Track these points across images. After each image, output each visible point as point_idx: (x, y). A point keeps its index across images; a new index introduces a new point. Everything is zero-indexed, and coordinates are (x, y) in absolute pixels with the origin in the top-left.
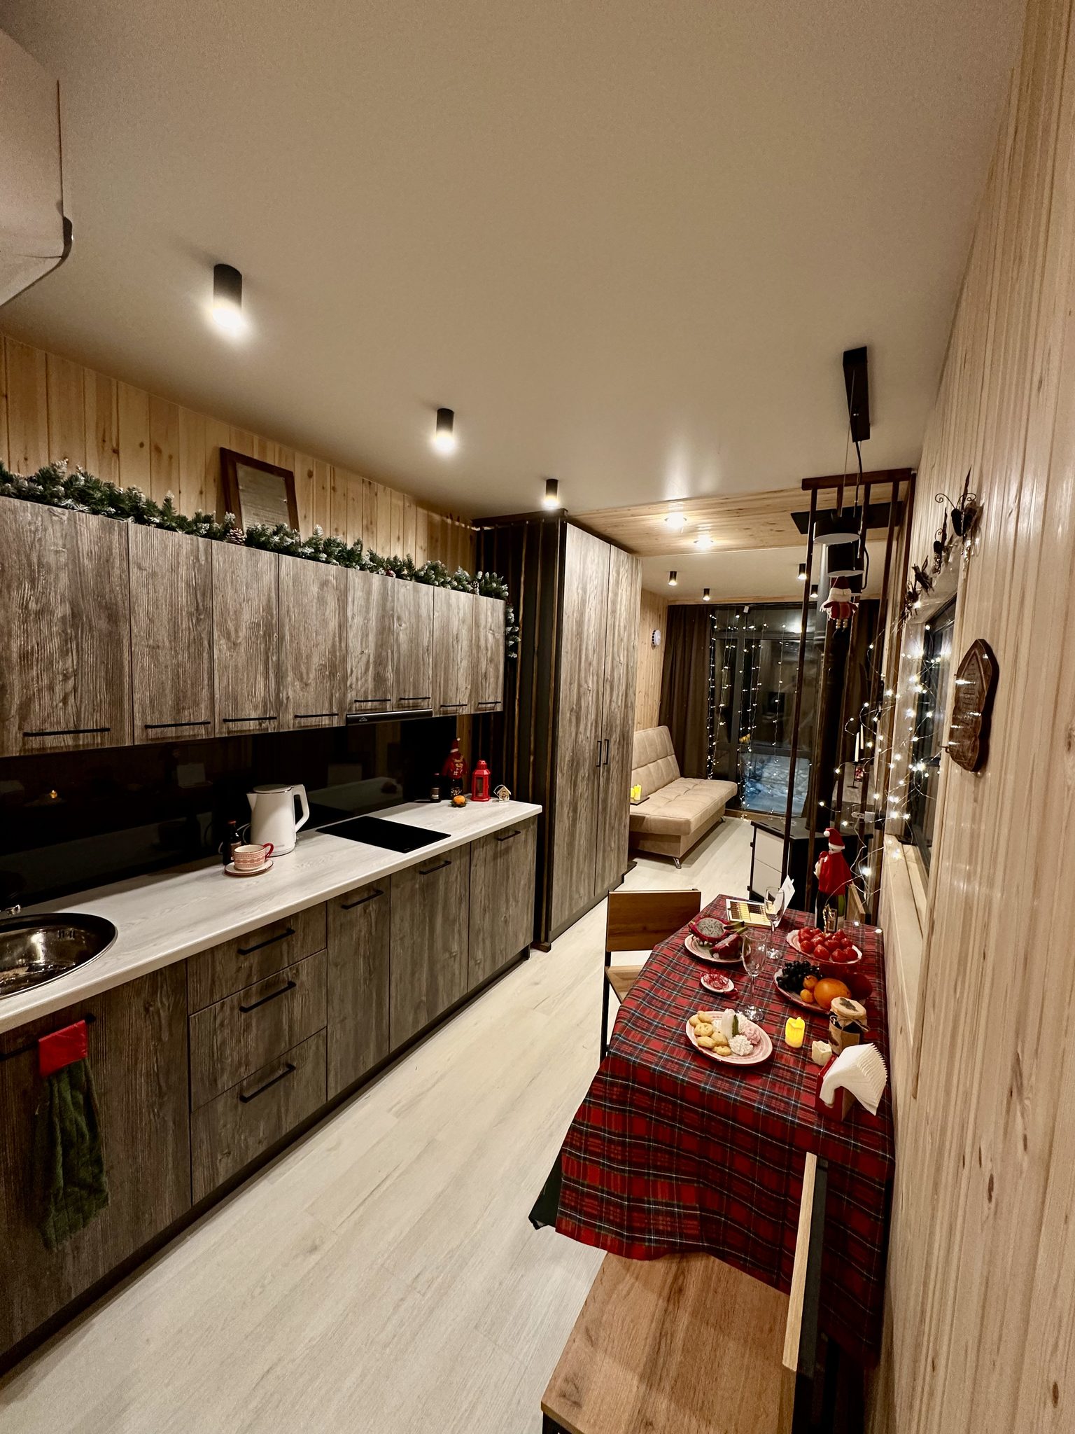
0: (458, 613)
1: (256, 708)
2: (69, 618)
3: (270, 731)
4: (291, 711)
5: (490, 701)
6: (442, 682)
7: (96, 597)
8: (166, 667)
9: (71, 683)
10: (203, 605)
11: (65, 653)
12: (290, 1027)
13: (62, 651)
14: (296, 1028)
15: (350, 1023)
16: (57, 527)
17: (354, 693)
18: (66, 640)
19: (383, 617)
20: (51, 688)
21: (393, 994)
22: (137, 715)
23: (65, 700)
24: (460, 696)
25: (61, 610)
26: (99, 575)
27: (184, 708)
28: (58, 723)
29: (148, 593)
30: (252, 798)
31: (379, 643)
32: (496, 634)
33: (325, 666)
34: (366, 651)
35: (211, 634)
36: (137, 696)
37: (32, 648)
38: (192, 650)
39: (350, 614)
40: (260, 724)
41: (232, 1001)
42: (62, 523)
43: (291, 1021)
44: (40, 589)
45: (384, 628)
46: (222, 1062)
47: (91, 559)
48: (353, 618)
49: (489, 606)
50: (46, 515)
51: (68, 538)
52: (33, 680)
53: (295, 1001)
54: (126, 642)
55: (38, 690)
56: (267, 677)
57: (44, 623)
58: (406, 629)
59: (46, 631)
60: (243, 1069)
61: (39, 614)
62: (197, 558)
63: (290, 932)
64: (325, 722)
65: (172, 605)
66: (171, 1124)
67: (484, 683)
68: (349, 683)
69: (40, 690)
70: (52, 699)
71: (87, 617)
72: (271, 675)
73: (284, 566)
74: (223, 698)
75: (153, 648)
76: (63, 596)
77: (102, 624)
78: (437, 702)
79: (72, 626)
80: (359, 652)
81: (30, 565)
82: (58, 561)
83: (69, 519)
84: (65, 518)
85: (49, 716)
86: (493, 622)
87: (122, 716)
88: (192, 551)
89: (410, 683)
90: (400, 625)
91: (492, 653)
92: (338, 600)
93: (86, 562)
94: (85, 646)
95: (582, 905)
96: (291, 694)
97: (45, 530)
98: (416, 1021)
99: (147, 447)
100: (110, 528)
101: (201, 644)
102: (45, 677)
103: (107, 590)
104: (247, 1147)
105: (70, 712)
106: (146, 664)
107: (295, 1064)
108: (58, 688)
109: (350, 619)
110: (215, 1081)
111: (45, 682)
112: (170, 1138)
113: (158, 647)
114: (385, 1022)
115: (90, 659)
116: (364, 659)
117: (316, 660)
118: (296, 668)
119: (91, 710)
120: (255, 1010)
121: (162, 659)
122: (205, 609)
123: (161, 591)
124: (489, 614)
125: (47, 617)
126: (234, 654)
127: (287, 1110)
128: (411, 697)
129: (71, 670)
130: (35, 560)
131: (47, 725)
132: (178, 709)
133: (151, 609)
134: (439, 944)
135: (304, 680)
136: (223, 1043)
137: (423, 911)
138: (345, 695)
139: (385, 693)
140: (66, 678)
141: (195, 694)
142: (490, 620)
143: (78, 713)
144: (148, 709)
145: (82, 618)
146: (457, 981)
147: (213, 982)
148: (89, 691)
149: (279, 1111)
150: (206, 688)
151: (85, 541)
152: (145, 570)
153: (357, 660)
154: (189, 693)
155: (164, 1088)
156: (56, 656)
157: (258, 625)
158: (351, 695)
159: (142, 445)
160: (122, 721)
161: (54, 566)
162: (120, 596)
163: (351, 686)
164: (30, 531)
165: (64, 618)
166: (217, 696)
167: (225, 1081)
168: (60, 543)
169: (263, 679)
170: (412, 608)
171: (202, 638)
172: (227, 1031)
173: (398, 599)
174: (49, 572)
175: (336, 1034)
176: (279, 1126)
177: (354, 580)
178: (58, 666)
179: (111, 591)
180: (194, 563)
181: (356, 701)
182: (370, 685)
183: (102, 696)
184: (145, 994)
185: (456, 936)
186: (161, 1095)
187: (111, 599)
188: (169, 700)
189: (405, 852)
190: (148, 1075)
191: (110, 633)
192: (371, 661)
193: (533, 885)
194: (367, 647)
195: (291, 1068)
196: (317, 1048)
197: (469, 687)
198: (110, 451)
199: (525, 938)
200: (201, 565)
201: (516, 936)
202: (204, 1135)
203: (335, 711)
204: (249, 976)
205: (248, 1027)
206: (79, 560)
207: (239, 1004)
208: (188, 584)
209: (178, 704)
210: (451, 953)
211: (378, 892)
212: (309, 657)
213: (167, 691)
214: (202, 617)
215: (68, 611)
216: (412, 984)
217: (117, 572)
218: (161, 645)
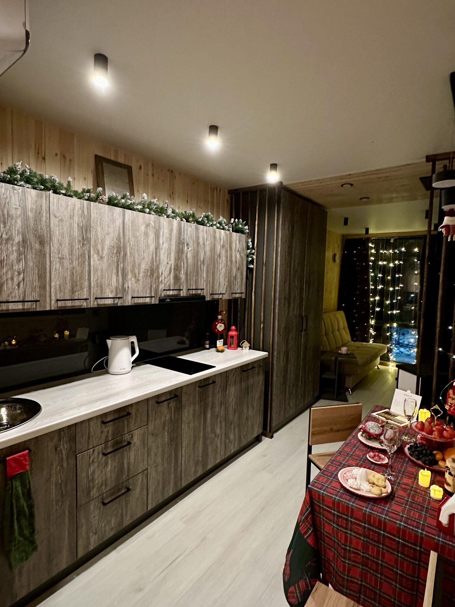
0: (220, 242)
1: (112, 292)
2: (21, 243)
3: (119, 305)
4: (130, 294)
5: (238, 292)
6: (211, 281)
7: (34, 232)
8: (67, 269)
9: (22, 276)
10: (86, 236)
11: (19, 261)
12: (128, 468)
13: (17, 260)
14: (131, 467)
15: (160, 468)
16: (16, 196)
17: (163, 286)
18: (20, 254)
19: (179, 243)
20: (12, 279)
21: (184, 454)
22: (53, 294)
23: (19, 285)
24: (221, 289)
25: (18, 239)
26: (35, 220)
27: (76, 291)
28: (15, 297)
29: (59, 230)
30: (109, 342)
31: (177, 258)
32: (242, 254)
33: (148, 270)
34: (170, 263)
35: (89, 252)
36: (53, 284)
37: (4, 258)
38: (80, 260)
39: (161, 242)
40: (114, 301)
41: (98, 449)
42: (18, 193)
43: (129, 464)
44: (8, 228)
45: (179, 250)
46: (93, 482)
47: (32, 212)
48: (163, 244)
49: (238, 238)
50: (11, 190)
51: (21, 201)
52: (4, 274)
53: (131, 453)
54: (48, 255)
55: (6, 280)
56: (117, 276)
57: (9, 246)
58: (191, 250)
59: (10, 249)
60: (104, 487)
61: (7, 240)
62: (83, 211)
63: (129, 414)
64: (148, 300)
65: (71, 236)
66: (67, 513)
67: (234, 282)
68: (160, 280)
69: (7, 280)
70: (12, 285)
71: (30, 242)
72: (120, 274)
73: (127, 215)
74: (95, 286)
75: (61, 259)
76: (18, 231)
77: (37, 246)
78: (208, 292)
79: (22, 247)
80: (166, 263)
81: (4, 215)
82: (17, 213)
83: (22, 192)
84: (20, 191)
85: (11, 293)
86: (239, 247)
87: (45, 295)
88: (81, 208)
89: (193, 280)
90: (188, 248)
91: (239, 265)
92: (155, 234)
93: (30, 213)
94: (28, 257)
95: (291, 413)
96: (130, 285)
97: (11, 197)
98: (196, 472)
99: (59, 156)
100: (41, 196)
101: (85, 257)
102: (9, 273)
103: (39, 228)
104: (105, 531)
105: (21, 291)
106: (58, 267)
107: (131, 488)
108: (15, 279)
109: (161, 245)
110: (90, 492)
111: (9, 276)
112: (67, 520)
114: (179, 470)
115: (31, 264)
116: (169, 266)
117: (143, 266)
118: (133, 271)
119: (31, 290)
120: (109, 455)
121: (65, 265)
122: (87, 238)
123: (65, 229)
124: (238, 242)
125: (11, 242)
126: (101, 263)
127: (126, 513)
128: (194, 288)
129: (21, 270)
130: (6, 213)
131: (10, 298)
132: (73, 291)
133: (60, 238)
134: (209, 429)
135: (137, 278)
136: (94, 471)
137: (200, 408)
138: (158, 286)
139: (180, 286)
140: (19, 274)
141: (81, 284)
142: (238, 246)
143: (25, 292)
144: (58, 291)
145: (27, 243)
146: (219, 450)
147: (89, 438)
148: (30, 280)
149: (122, 513)
150: (87, 280)
151: (29, 203)
152: (58, 217)
153: (165, 267)
154: (78, 283)
155: (64, 493)
156: (15, 262)
157: (114, 247)
158: (162, 287)
159: (56, 155)
160: (45, 297)
161: (14, 216)
162: (45, 231)
163: (162, 281)
164: (4, 198)
165: (19, 242)
166: (92, 285)
167: (94, 493)
168: (18, 204)
169: (115, 277)
170: (194, 239)
171: (85, 254)
172: (96, 465)
173: (187, 234)
174: (12, 219)
175: (153, 473)
176: (122, 522)
177: (163, 223)
178: (16, 267)
179: (41, 229)
180: (81, 214)
181: (164, 290)
182: (172, 281)
183: (36, 283)
184: (55, 440)
185: (219, 425)
186: (62, 496)
187: (41, 232)
188: (69, 287)
189: (191, 374)
190: (56, 484)
191: (41, 250)
192: (173, 267)
193: (263, 399)
194: (170, 260)
195: (128, 490)
196: (142, 480)
197: (226, 284)
198: (41, 159)
199: (257, 430)
200: (85, 215)
201: (253, 427)
202: (83, 521)
203: (153, 295)
204: (107, 436)
205: (106, 464)
206: (26, 213)
207: (102, 451)
208: (78, 225)
209: (73, 289)
210: (216, 434)
211: (176, 396)
212: (139, 265)
213: (68, 282)
214: (85, 242)
215: (21, 240)
216: (194, 449)
217: (44, 219)
218: (65, 257)
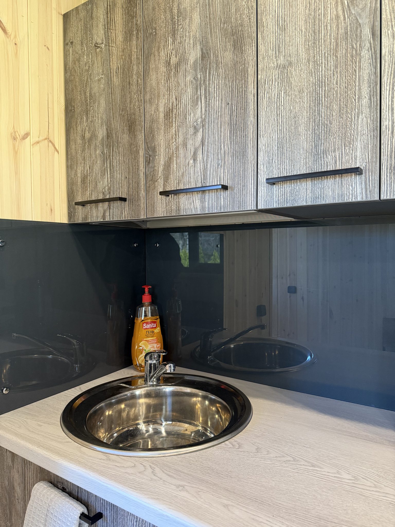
2: (200, 61)
8: (302, 91)
9: (200, 135)
11: (195, 102)
23: (195, 156)
25: (193, 55)
37: (173, 104)
38: (342, 52)
44: (179, 40)
54: (251, 70)
55: (176, 148)
61: (178, 65)
70: (185, 157)
71: (214, 52)
75: (284, 67)
76: (195, 37)
77: (228, 56)
81: (173, 18)
87: (245, 170)
94: (212, 88)
102: (181, 134)
106: (275, 93)
113: (290, 64)
115: (216, 103)
121: (295, 81)
125: (183, 68)
129: (200, 120)
133: (281, 12)
140: (196, 131)
141: (345, 126)
145: (210, 57)
156: (189, 107)
160: (245, 175)
161: (189, 9)
165: (195, 62)
174: (185, 17)
178: (191, 118)
183: (227, 147)
191: (236, 64)
215: (199, 54)
218: (293, 59)
